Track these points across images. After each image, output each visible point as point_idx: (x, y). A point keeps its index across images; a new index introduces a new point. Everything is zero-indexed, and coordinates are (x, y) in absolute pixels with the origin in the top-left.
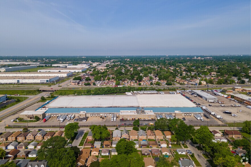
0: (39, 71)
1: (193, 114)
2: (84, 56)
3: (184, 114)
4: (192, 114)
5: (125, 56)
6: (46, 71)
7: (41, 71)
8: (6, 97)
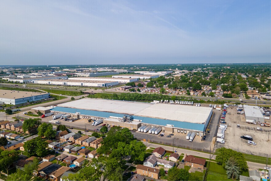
0: (113, 76)
1: (189, 131)
2: (180, 64)
3: (177, 129)
4: (187, 131)
5: (231, 64)
6: (118, 77)
7: (115, 76)
8: (49, 95)
